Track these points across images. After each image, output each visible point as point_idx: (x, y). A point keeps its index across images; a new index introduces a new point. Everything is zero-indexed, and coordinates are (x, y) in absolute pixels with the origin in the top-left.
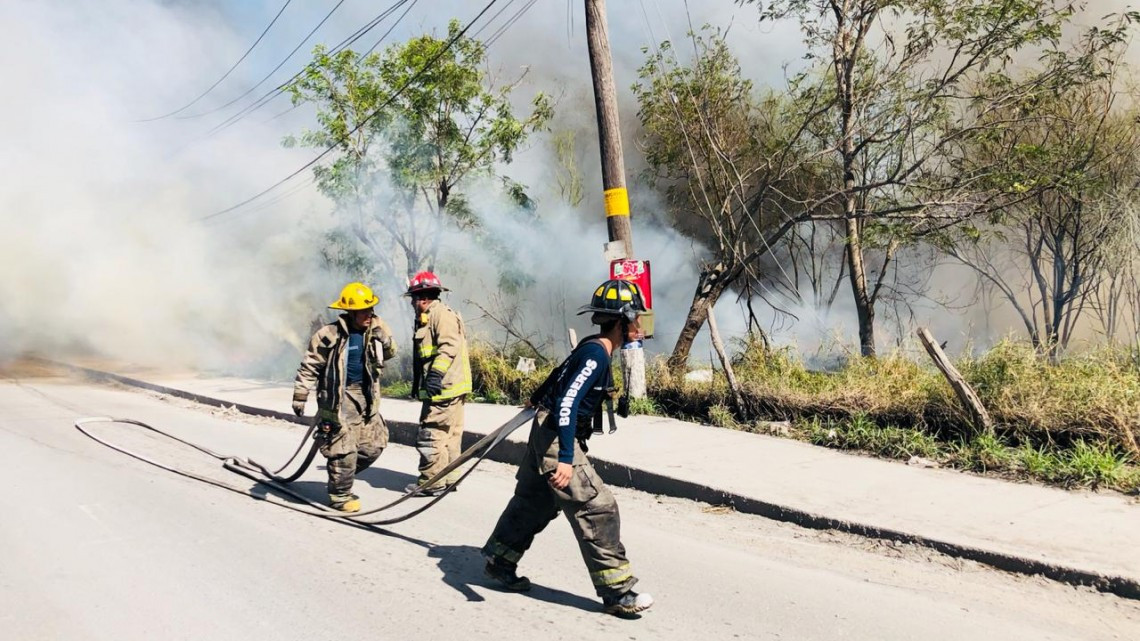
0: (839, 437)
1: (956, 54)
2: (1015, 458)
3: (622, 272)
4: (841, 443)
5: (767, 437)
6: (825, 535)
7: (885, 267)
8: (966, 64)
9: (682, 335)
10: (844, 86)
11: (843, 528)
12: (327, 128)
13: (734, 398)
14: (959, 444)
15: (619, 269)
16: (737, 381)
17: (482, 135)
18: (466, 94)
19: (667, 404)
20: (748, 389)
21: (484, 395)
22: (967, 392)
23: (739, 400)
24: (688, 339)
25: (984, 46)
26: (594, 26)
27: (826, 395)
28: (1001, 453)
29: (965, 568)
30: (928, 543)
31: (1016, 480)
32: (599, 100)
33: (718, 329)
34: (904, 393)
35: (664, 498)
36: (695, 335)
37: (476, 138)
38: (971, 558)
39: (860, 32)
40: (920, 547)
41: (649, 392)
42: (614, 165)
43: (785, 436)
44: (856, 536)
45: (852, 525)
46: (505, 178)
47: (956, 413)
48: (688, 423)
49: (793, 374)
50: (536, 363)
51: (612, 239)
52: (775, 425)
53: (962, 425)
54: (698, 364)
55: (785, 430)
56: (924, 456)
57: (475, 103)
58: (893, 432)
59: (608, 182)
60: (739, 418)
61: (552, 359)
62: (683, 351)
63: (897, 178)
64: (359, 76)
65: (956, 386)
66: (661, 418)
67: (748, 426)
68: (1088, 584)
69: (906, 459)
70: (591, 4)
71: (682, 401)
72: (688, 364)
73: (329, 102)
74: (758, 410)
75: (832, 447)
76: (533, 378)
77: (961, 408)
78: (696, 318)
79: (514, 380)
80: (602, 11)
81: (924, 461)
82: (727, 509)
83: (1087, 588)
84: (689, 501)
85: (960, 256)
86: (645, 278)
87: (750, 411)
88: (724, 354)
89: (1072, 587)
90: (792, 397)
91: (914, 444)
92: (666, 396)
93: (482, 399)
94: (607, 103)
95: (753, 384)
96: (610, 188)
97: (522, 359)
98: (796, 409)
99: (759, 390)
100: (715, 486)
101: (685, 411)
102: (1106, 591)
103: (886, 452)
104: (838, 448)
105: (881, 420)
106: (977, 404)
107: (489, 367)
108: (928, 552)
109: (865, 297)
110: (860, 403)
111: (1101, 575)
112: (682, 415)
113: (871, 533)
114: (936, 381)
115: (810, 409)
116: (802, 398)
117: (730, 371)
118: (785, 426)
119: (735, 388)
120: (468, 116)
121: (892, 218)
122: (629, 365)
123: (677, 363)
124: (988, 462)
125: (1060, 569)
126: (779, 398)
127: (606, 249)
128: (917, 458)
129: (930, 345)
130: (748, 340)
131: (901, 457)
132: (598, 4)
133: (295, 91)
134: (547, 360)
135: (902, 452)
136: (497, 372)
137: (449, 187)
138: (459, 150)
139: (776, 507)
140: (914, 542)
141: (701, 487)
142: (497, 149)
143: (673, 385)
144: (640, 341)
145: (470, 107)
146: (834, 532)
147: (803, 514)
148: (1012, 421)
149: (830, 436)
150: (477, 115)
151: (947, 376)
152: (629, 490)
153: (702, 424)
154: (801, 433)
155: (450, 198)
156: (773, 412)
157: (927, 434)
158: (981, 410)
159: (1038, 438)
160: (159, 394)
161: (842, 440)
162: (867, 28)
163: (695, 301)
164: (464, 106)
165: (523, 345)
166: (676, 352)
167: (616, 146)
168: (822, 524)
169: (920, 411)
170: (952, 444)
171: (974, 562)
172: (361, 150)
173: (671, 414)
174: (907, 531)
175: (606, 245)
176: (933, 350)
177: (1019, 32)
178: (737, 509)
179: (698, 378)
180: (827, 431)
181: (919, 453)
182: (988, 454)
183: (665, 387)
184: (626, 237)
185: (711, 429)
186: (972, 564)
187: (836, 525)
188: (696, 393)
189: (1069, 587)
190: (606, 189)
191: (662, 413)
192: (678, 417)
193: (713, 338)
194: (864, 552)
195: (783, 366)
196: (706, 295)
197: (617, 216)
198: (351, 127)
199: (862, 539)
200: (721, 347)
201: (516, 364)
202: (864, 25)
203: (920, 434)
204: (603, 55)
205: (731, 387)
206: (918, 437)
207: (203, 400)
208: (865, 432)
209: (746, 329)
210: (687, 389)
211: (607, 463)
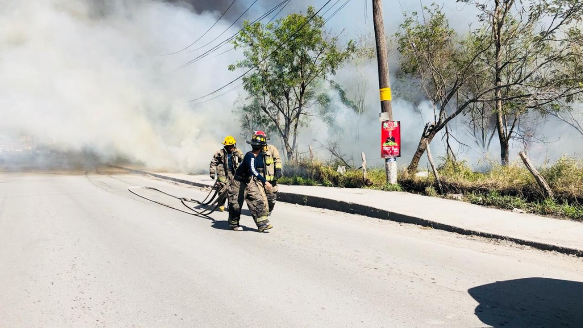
0: (483, 200)
1: (554, 19)
2: (560, 209)
3: (387, 127)
4: (484, 203)
5: (451, 200)
6: (469, 237)
7: (514, 123)
8: (559, 23)
9: (415, 155)
10: (497, 36)
11: (477, 234)
12: (248, 58)
13: (438, 184)
14: (536, 203)
15: (386, 125)
16: (439, 176)
17: (321, 61)
18: (315, 42)
19: (407, 186)
20: (444, 180)
21: (322, 183)
22: (541, 180)
23: (439, 185)
24: (418, 157)
25: (568, 15)
26: (376, 13)
27: (480, 182)
28: (554, 207)
29: (525, 249)
30: (511, 240)
31: (559, 218)
32: (378, 48)
33: (431, 153)
34: (514, 181)
35: (403, 224)
36: (421, 155)
37: (319, 63)
39: (506, 10)
40: (508, 241)
41: (398, 181)
42: (385, 77)
43: (459, 200)
44: (482, 237)
45: (481, 233)
46: (332, 82)
47: (537, 190)
48: (416, 195)
49: (465, 173)
50: (346, 168)
51: (383, 111)
52: (455, 196)
53: (539, 195)
54: (422, 169)
55: (460, 198)
56: (520, 208)
57: (318, 46)
58: (507, 198)
59: (382, 84)
60: (439, 192)
61: (353, 167)
62: (415, 163)
63: (518, 82)
64: (264, 34)
65: (537, 177)
66: (404, 193)
67: (443, 196)
69: (511, 209)
70: (375, 3)
71: (414, 185)
72: (417, 169)
73: (250, 47)
74: (448, 189)
75: (479, 204)
76: (345, 175)
77: (539, 187)
78: (422, 147)
79: (336, 176)
80: (380, 6)
81: (520, 210)
82: (430, 228)
83: (573, 255)
84: (414, 225)
86: (398, 129)
87: (444, 189)
88: (433, 164)
89: (567, 255)
90: (463, 184)
91: (516, 203)
92: (406, 183)
93: (321, 185)
94: (382, 49)
95: (446, 177)
96: (382, 88)
97: (339, 166)
98: (465, 188)
99: (450, 180)
100: (425, 219)
101: (415, 190)
102: (580, 256)
103: (502, 207)
104: (482, 205)
105: (502, 193)
106: (546, 185)
107: (324, 170)
108: (511, 243)
109: (504, 137)
110: (494, 185)
111: (579, 250)
112: (413, 191)
113: (488, 236)
114: (528, 175)
115: (472, 188)
116: (469, 183)
117: (436, 171)
118: (460, 196)
119: (438, 179)
120: (315, 52)
121: (517, 100)
122: (389, 169)
123: (412, 168)
124: (548, 211)
125: (563, 248)
126: (458, 183)
127: (380, 116)
128: (516, 209)
129: (525, 159)
130: (446, 158)
131: (509, 208)
132: (379, 3)
133: (235, 43)
134: (350, 167)
135: (510, 206)
136: (328, 172)
137: (306, 86)
138: (310, 68)
139: (450, 226)
140: (506, 239)
141: (419, 219)
142: (329, 68)
143: (410, 178)
144: (395, 158)
145: (317, 48)
146: (474, 236)
147: (461, 229)
148: (562, 193)
149: (480, 200)
150: (319, 52)
151: (533, 173)
152: (388, 221)
153: (422, 195)
154: (467, 199)
155: (305, 91)
156: (455, 190)
157: (522, 198)
158: (548, 188)
159: (571, 201)
160: (174, 182)
161: (484, 202)
162: (509, 8)
163: (422, 139)
164: (313, 47)
165: (339, 160)
166: (412, 164)
167: (386, 68)
168: (468, 233)
169: (521, 189)
170: (533, 204)
171: (529, 246)
172: (265, 69)
173: (408, 191)
174: (503, 235)
175: (380, 114)
176: (527, 162)
178: (434, 228)
179: (422, 175)
180: (478, 198)
181: (518, 207)
182: (548, 207)
183: (406, 179)
184: (389, 110)
185: (426, 197)
186: (528, 247)
187: (475, 233)
188: (420, 181)
189: (566, 255)
190: (380, 88)
191: (404, 191)
192: (411, 192)
193: (428, 157)
194: (485, 243)
195: (461, 169)
196: (427, 137)
197: (385, 101)
198: (260, 59)
199: (484, 238)
200: (432, 161)
201: (337, 169)
202: (508, 6)
203: (519, 199)
204: (380, 26)
205: (436, 179)
206: (518, 200)
207: (195, 184)
208: (495, 198)
209: (446, 152)
210: (416, 180)
211: (379, 210)
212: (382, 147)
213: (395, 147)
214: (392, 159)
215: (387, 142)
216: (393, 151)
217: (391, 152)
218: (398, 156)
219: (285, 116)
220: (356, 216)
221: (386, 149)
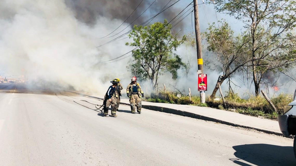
1: (279, 29)
3: (201, 76)
4: (245, 113)
5: (230, 112)
6: (237, 127)
8: (282, 31)
9: (214, 90)
10: (253, 36)
11: (240, 126)
12: (135, 42)
13: (224, 104)
14: (269, 114)
16: (225, 100)
17: (170, 44)
18: (167, 36)
19: (210, 105)
20: (227, 102)
21: (169, 102)
22: (271, 103)
25: (286, 27)
26: (196, 25)
27: (244, 104)
30: (255, 129)
33: (221, 90)
34: (259, 104)
35: (207, 121)
36: (217, 90)
38: (262, 131)
41: (206, 102)
42: (200, 54)
44: (242, 128)
46: (175, 54)
48: (214, 109)
49: (237, 99)
50: (181, 95)
51: (199, 69)
52: (232, 110)
54: (217, 97)
55: (234, 111)
57: (169, 38)
58: (256, 111)
59: (199, 57)
60: (225, 108)
61: (185, 95)
62: (214, 94)
63: (262, 58)
64: (143, 32)
65: (269, 102)
68: (281, 135)
71: (213, 104)
72: (215, 97)
73: (136, 37)
74: (229, 106)
76: (180, 99)
77: (270, 107)
78: (217, 87)
79: (176, 99)
80: (198, 21)
81: (261, 117)
82: (219, 123)
84: (212, 122)
85: (285, 73)
86: (206, 78)
87: (227, 106)
90: (236, 104)
91: (260, 114)
92: (210, 103)
94: (199, 41)
97: (178, 94)
98: (237, 106)
99: (230, 102)
103: (253, 115)
104: (244, 114)
105: (254, 109)
106: (273, 106)
107: (170, 96)
108: (255, 130)
109: (257, 83)
110: (250, 105)
112: (213, 107)
113: (245, 127)
114: (265, 101)
115: (240, 106)
116: (238, 104)
117: (223, 98)
118: (234, 110)
119: (225, 102)
120: (167, 40)
121: (262, 66)
122: (202, 96)
123: (213, 96)
124: (274, 117)
125: (277, 133)
126: (233, 104)
127: (198, 71)
128: (260, 116)
129: (264, 94)
130: (229, 92)
131: (257, 116)
133: (130, 35)
134: (183, 95)
136: (172, 97)
137: (162, 56)
138: (165, 48)
139: (228, 123)
140: (253, 129)
141: (214, 119)
142: (173, 48)
143: (211, 101)
148: (280, 110)
150: (169, 40)
151: (267, 100)
152: (200, 120)
153: (217, 109)
154: (237, 111)
155: (162, 58)
156: (232, 107)
157: (262, 112)
160: (98, 99)
162: (258, 23)
163: (217, 83)
164: (166, 38)
165: (178, 91)
166: (212, 94)
168: (236, 126)
169: (262, 107)
170: (267, 114)
172: (143, 48)
174: (252, 127)
177: (294, 25)
178: (221, 123)
179: (217, 99)
180: (242, 111)
181: (261, 115)
183: (209, 101)
184: (202, 69)
188: (216, 103)
189: (278, 136)
190: (198, 58)
191: (209, 107)
192: (212, 108)
195: (236, 97)
196: (220, 82)
197: (200, 65)
198: (141, 43)
199: (243, 128)
200: (222, 93)
201: (177, 95)
202: (258, 22)
204: (198, 31)
205: (223, 101)
206: (261, 112)
208: (250, 111)
209: (229, 89)
210: (214, 102)
211: (196, 115)
212: (199, 86)
213: (204, 86)
214: (203, 92)
215: (201, 83)
216: (203, 88)
217: (202, 88)
218: (206, 90)
219: (152, 69)
220: (186, 117)
221: (200, 87)
